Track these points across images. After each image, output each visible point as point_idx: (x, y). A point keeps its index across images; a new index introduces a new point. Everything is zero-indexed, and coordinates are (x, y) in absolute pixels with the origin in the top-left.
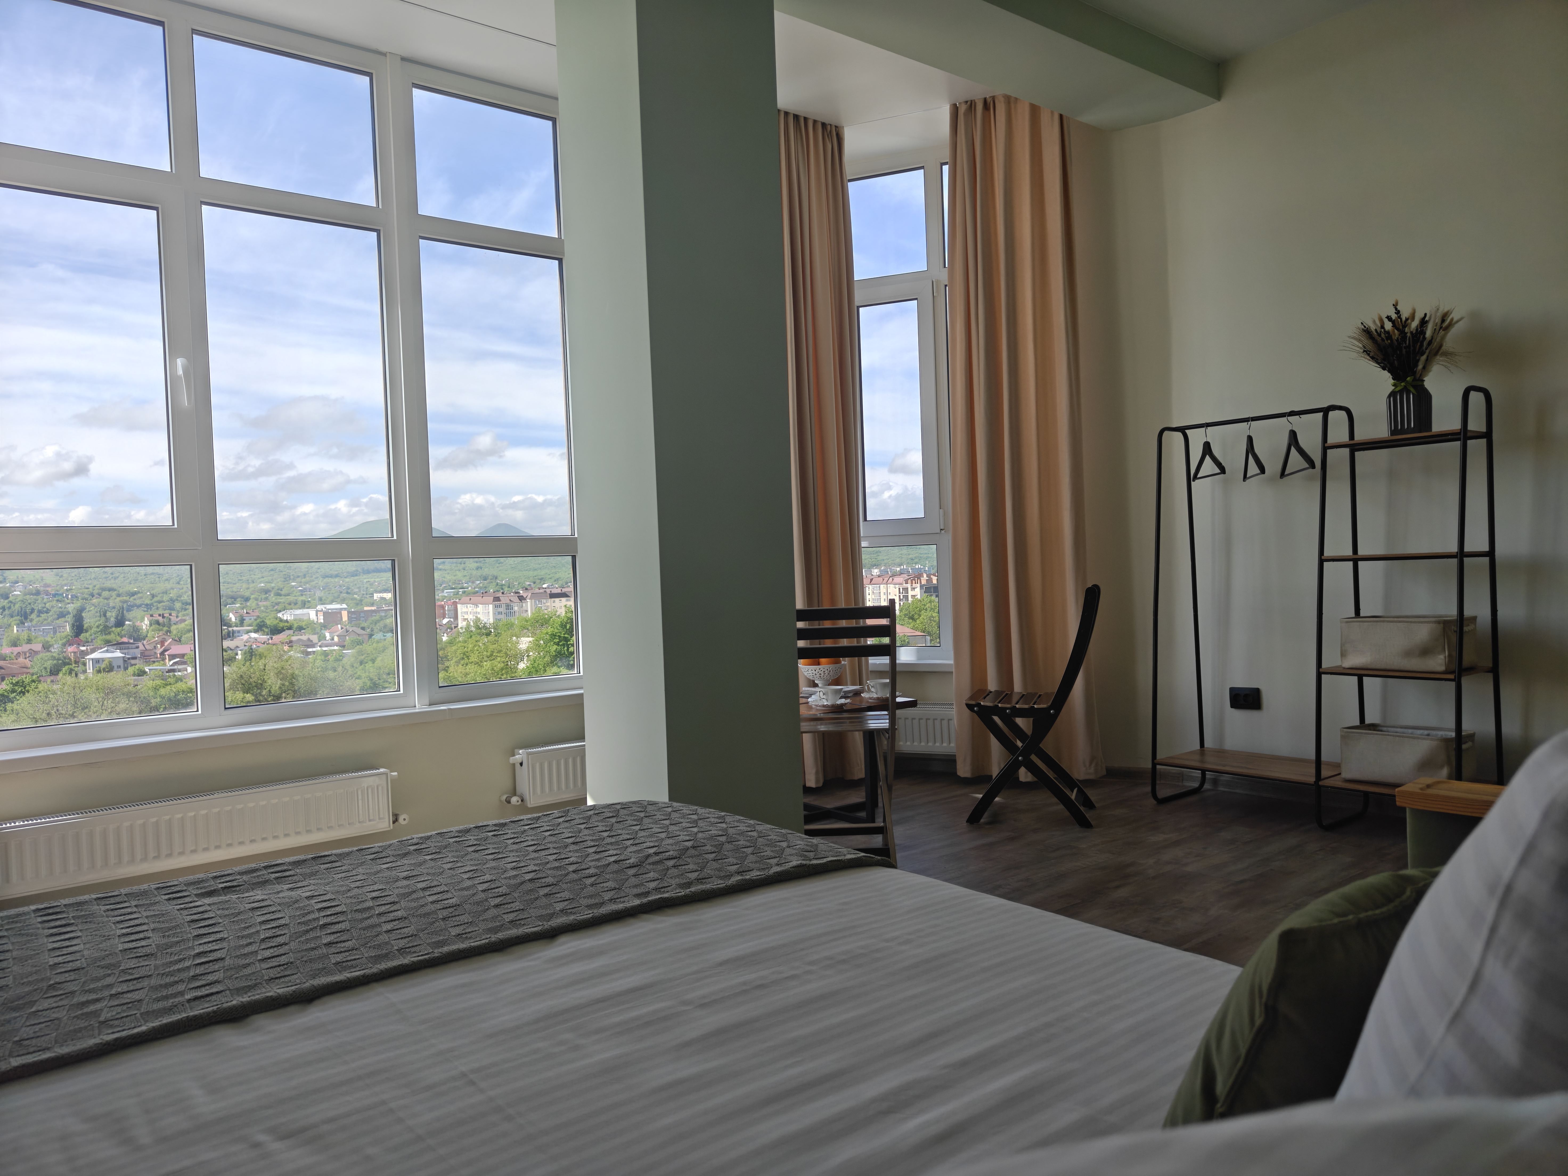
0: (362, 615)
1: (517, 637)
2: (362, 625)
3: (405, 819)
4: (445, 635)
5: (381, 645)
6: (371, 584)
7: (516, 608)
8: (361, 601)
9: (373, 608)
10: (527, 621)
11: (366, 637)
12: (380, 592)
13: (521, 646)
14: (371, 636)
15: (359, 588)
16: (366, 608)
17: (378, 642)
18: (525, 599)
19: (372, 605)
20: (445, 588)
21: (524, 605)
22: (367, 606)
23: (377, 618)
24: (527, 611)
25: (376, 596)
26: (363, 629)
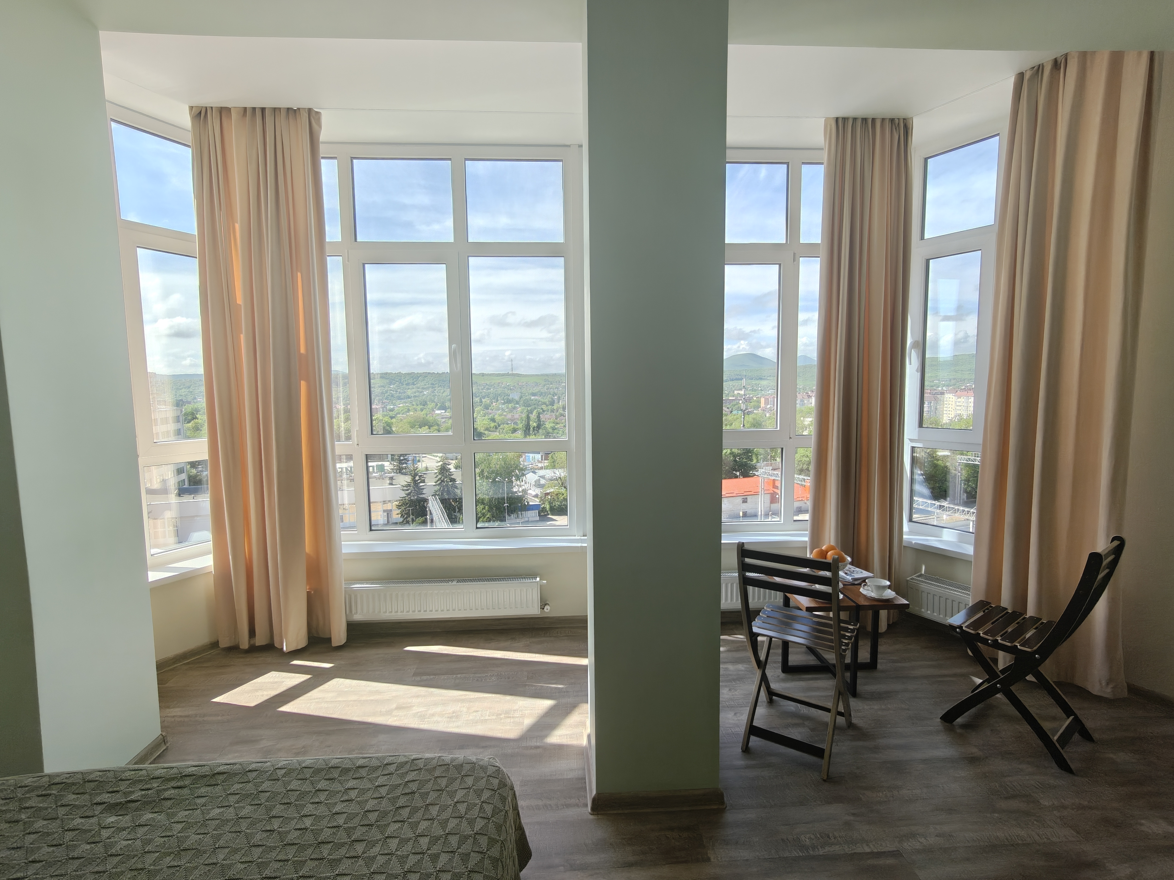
0: (728, 401)
1: (804, 417)
2: (728, 406)
3: (547, 609)
4: (768, 413)
5: (735, 417)
6: (734, 386)
7: (806, 402)
8: (728, 394)
9: (733, 398)
10: (810, 409)
11: (729, 413)
12: (738, 390)
13: (805, 423)
14: (731, 412)
15: (728, 388)
16: (730, 398)
17: (734, 415)
18: (811, 397)
19: (733, 396)
20: (770, 389)
21: (810, 400)
22: (731, 397)
23: (735, 403)
24: (812, 403)
25: (736, 392)
26: (728, 408)
